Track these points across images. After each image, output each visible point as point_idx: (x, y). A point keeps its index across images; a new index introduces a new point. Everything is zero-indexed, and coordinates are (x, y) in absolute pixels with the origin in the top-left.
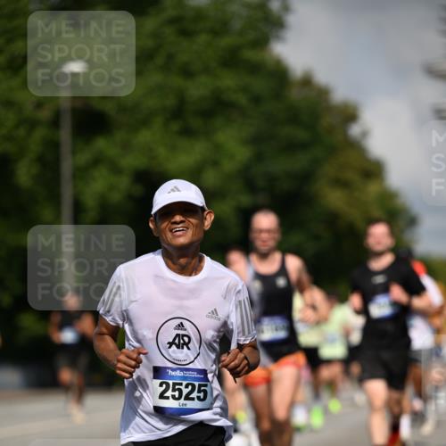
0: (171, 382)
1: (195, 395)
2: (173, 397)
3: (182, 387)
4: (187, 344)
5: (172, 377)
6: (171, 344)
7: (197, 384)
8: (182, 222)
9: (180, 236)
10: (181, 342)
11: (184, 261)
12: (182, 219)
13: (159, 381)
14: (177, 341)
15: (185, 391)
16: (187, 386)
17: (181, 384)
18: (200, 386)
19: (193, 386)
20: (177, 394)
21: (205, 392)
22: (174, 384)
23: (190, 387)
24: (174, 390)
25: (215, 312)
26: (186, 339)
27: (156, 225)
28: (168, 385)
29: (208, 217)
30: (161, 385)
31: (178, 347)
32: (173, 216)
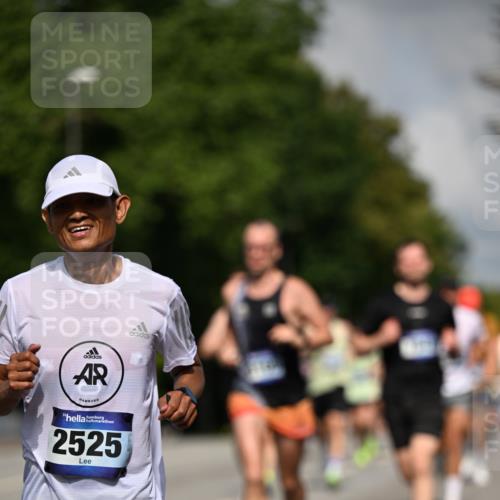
0: (68, 431)
1: (102, 448)
2: (72, 451)
3: (85, 438)
4: (101, 378)
5: (70, 425)
6: (78, 379)
7: (105, 432)
9: (82, 238)
10: (93, 374)
14: (87, 374)
15: (89, 443)
16: (91, 436)
17: (83, 434)
19: (100, 435)
20: (76, 447)
21: (118, 446)
22: (73, 434)
23: (96, 437)
24: (72, 441)
26: (101, 370)
28: (64, 434)
29: (122, 205)
30: (56, 435)
31: (89, 382)
32: (72, 213)
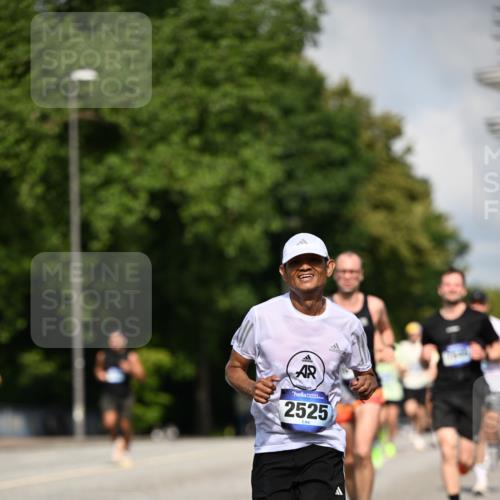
0: (296, 402)
1: (317, 414)
2: (298, 415)
3: (306, 407)
4: (313, 374)
5: (296, 398)
6: (299, 374)
7: (318, 404)
8: (309, 270)
9: (306, 282)
10: (308, 371)
11: (310, 302)
12: (309, 267)
13: (285, 401)
14: (304, 371)
15: (308, 411)
16: (310, 406)
17: (304, 404)
18: (321, 406)
19: (316, 406)
20: (300, 412)
21: (326, 412)
22: (299, 404)
23: (313, 407)
24: (298, 409)
25: (336, 346)
26: (312, 370)
27: (285, 272)
28: (293, 404)
29: (330, 266)
30: (287, 405)
31: (305, 376)
32: (301, 265)
